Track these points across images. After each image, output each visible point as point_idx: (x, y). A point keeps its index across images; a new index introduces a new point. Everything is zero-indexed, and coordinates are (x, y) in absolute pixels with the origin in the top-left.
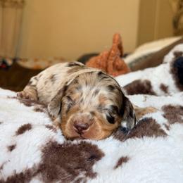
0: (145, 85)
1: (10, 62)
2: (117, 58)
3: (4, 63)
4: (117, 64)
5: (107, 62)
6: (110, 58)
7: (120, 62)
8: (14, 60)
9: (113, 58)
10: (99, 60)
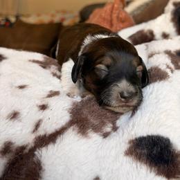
0: (148, 34)
1: (13, 20)
2: (120, 11)
3: (7, 20)
4: (121, 16)
5: (111, 16)
6: (114, 11)
7: (124, 14)
8: (17, 17)
9: (117, 12)
10: (103, 15)
